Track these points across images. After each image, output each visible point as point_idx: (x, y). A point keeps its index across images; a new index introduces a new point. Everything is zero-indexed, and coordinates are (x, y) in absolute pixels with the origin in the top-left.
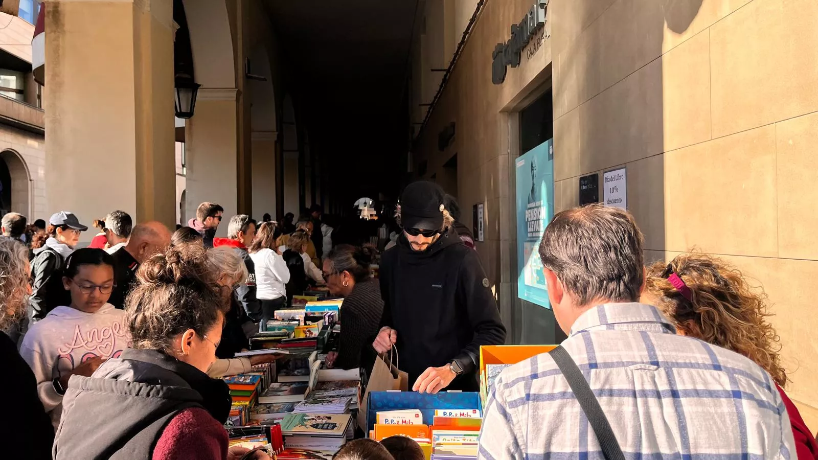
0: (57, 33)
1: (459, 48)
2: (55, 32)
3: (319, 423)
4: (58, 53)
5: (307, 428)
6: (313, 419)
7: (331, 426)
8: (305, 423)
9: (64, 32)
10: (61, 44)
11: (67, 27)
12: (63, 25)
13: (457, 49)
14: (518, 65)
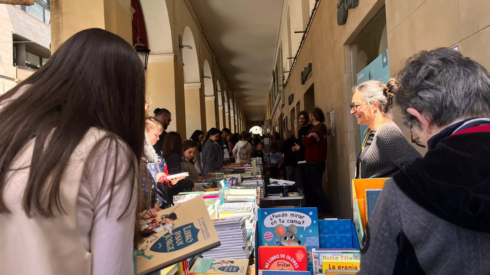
0: (57, 14)
1: (313, 13)
2: (56, 14)
3: (224, 266)
4: (59, 27)
5: (216, 271)
6: (219, 263)
7: (235, 269)
8: (214, 266)
9: (62, 14)
10: (60, 21)
11: (64, 10)
12: (61, 9)
13: (311, 14)
14: (357, 6)
